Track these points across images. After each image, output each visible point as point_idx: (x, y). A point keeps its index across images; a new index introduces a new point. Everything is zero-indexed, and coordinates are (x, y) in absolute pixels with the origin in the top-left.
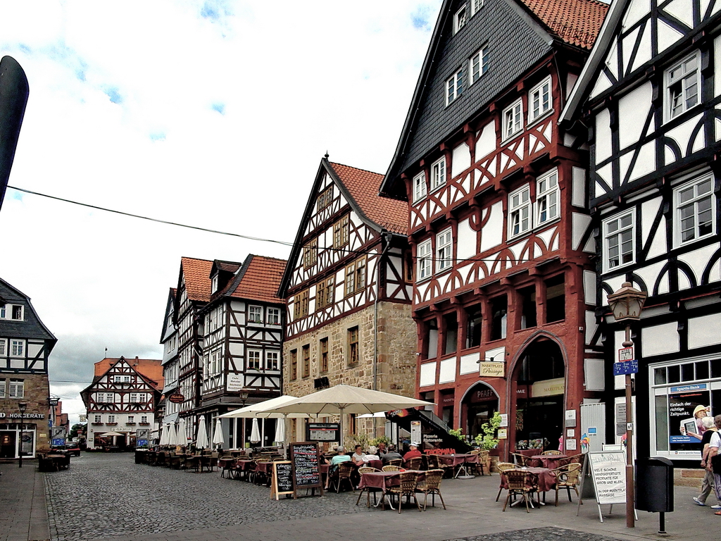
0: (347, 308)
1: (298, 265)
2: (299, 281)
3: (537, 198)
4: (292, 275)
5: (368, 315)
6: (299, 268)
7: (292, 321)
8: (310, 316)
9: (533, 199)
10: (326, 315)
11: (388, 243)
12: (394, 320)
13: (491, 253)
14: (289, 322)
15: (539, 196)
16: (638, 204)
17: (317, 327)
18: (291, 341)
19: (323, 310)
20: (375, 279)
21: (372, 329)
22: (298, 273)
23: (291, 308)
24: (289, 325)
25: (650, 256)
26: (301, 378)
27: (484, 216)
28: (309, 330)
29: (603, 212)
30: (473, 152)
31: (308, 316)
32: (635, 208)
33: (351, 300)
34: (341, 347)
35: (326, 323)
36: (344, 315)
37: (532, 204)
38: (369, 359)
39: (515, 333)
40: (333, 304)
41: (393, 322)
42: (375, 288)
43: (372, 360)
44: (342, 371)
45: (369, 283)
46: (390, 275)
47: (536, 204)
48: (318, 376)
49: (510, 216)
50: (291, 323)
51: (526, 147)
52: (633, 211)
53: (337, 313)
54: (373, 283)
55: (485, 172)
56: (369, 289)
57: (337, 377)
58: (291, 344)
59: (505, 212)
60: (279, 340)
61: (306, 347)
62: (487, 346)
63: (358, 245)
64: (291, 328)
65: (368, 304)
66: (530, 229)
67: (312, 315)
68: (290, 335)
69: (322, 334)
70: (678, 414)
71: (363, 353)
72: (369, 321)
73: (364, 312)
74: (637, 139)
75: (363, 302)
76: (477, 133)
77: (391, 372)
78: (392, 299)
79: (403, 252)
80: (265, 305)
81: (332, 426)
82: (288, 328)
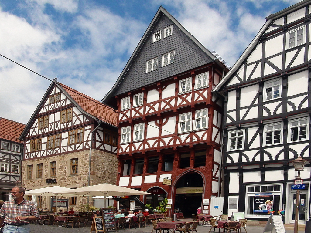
0: (70, 150)
1: (34, 126)
2: (34, 134)
3: (195, 119)
4: (29, 131)
5: (85, 154)
6: (34, 128)
7: (29, 151)
8: (42, 151)
9: (193, 118)
10: (55, 152)
11: (99, 124)
13: (168, 136)
14: (26, 152)
15: (196, 118)
17: (47, 156)
18: (29, 161)
19: (53, 149)
20: (90, 138)
21: (87, 160)
22: (34, 130)
23: (28, 146)
24: (26, 153)
25: (251, 147)
26: (36, 178)
27: (164, 122)
28: (41, 157)
29: (229, 129)
30: (161, 95)
31: (41, 151)
32: (245, 130)
33: (73, 146)
34: (65, 166)
35: (53, 155)
36: (68, 152)
38: (85, 173)
40: (60, 147)
41: (98, 159)
42: (90, 143)
43: (87, 173)
44: (67, 177)
45: (85, 140)
46: (97, 138)
47: (194, 121)
48: (48, 178)
49: (179, 124)
50: (28, 153)
51: (193, 98)
53: (62, 151)
54: (87, 141)
55: (168, 104)
56: (85, 143)
57: (62, 179)
58: (28, 162)
59: (177, 122)
60: (19, 160)
61: (40, 165)
62: (161, 173)
63: (78, 122)
64: (28, 155)
65: (84, 149)
66: (191, 130)
67: (44, 151)
68: (28, 158)
69: (52, 159)
71: (81, 170)
72: (85, 157)
73: (82, 152)
74: (249, 104)
75: (81, 148)
76: (164, 87)
77: (97, 179)
78: (98, 149)
79: (103, 129)
80: (11, 142)
81: (64, 200)
82: (26, 155)
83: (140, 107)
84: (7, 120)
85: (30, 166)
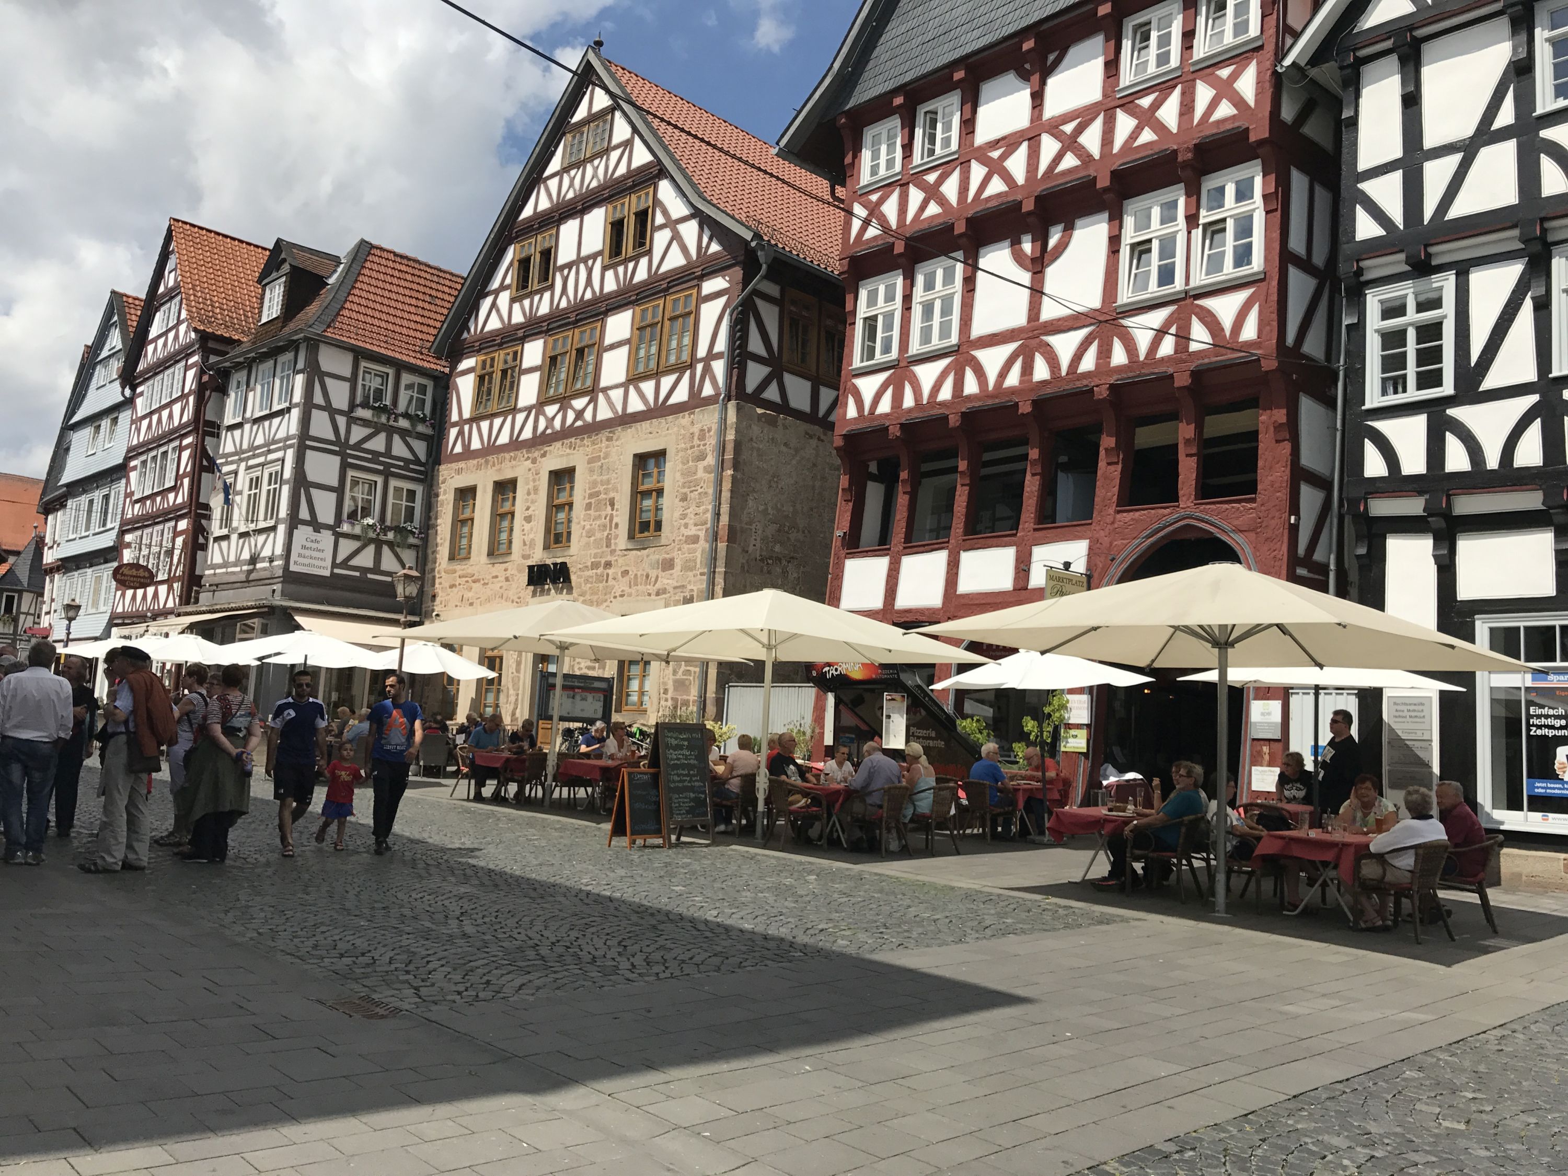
0: (635, 405)
1: (495, 284)
2: (494, 324)
3: (1202, 221)
4: (476, 308)
5: (696, 429)
6: (497, 292)
7: (466, 415)
8: (521, 410)
9: (1192, 220)
10: (571, 416)
11: (764, 267)
12: (758, 449)
13: (1070, 324)
14: (455, 417)
15: (1205, 217)
16: (1463, 270)
17: (541, 440)
18: (462, 464)
19: (564, 401)
20: (721, 345)
21: (705, 463)
22: (494, 305)
23: (466, 386)
24: (455, 424)
25: (1490, 382)
26: (484, 558)
27: (1052, 242)
28: (515, 444)
29: (1368, 276)
30: (1038, 98)
31: (514, 410)
32: (1454, 277)
33: (648, 387)
34: (612, 495)
35: (567, 433)
36: (626, 420)
37: (1189, 233)
38: (692, 531)
39: (1119, 512)
40: (593, 391)
41: (755, 454)
42: (719, 367)
43: (702, 534)
44: (613, 552)
45: (702, 352)
46: (755, 345)
47: (1198, 233)
48: (539, 556)
49: (1125, 252)
50: (461, 422)
51: (1187, 107)
52: (1447, 283)
53: (604, 413)
54: (711, 356)
55: (1070, 144)
56: (699, 367)
57: (595, 566)
58: (459, 471)
59: (1114, 241)
60: (423, 458)
61: (505, 488)
62: (1038, 534)
63: (675, 260)
64: (461, 433)
65: (696, 401)
66: (1179, 284)
67: (529, 409)
68: (458, 449)
69: (557, 457)
70: (1551, 733)
71: (677, 514)
72: (696, 442)
73: (684, 419)
74: (1467, 129)
75: (681, 395)
76: (1051, 58)
77: (743, 567)
78: (756, 398)
79: (782, 292)
80: (401, 367)
81: (597, 684)
82: (453, 432)
83: (946, 168)
84: (395, 254)
85: (466, 494)
